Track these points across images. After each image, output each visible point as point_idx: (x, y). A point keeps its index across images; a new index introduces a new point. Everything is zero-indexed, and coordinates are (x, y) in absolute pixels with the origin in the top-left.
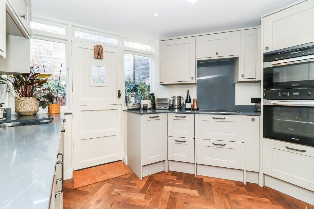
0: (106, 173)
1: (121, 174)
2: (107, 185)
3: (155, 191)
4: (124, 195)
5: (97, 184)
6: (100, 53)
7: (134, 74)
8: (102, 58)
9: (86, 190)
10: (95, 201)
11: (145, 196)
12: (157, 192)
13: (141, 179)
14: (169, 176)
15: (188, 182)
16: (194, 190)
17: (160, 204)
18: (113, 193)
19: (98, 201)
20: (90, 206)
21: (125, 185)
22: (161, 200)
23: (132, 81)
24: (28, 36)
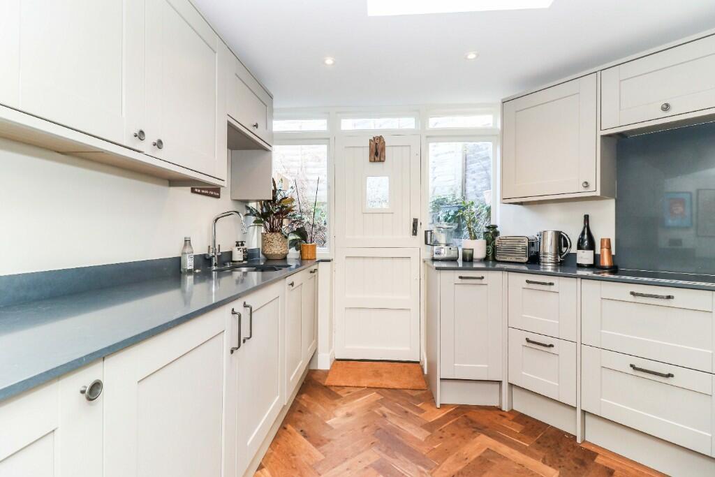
0: (381, 376)
1: (405, 386)
2: (373, 396)
3: (453, 435)
4: (393, 421)
5: (359, 390)
6: (379, 152)
7: (464, 181)
8: (382, 159)
9: (339, 393)
10: (344, 413)
11: (428, 436)
12: (457, 438)
13: (438, 406)
14: (505, 420)
15: (549, 447)
16: (550, 466)
17: (450, 460)
18: (376, 411)
19: (348, 415)
20: (335, 416)
21: (403, 405)
22: (456, 453)
23: (459, 196)
24: (268, 147)
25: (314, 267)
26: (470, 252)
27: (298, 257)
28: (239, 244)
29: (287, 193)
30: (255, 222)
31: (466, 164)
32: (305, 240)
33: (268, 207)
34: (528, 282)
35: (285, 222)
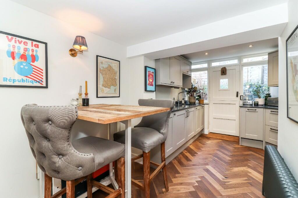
0: (224, 137)
2: (220, 140)
5: (216, 139)
6: (224, 72)
8: (225, 74)
10: (211, 142)
13: (240, 145)
18: (220, 143)
20: (208, 142)
21: (229, 143)
23: (260, 82)
24: (190, 75)
25: (203, 106)
26: (257, 102)
27: (198, 103)
28: (183, 99)
29: (195, 86)
30: (187, 94)
31: (263, 71)
32: (201, 98)
33: (190, 90)
34: (271, 111)
35: (195, 93)
